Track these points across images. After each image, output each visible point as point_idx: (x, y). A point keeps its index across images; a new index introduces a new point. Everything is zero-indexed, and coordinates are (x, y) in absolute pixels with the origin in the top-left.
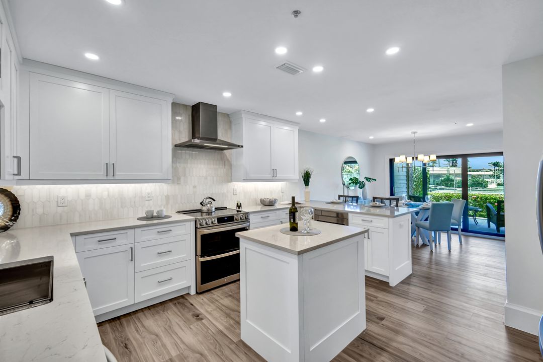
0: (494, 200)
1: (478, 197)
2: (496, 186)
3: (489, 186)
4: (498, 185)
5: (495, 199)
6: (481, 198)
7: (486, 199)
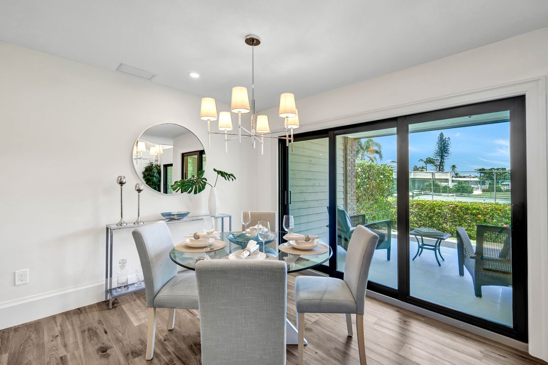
0: (478, 211)
1: (457, 206)
2: (481, 193)
3: (474, 192)
4: (483, 191)
5: (478, 209)
6: (461, 208)
7: (467, 209)
